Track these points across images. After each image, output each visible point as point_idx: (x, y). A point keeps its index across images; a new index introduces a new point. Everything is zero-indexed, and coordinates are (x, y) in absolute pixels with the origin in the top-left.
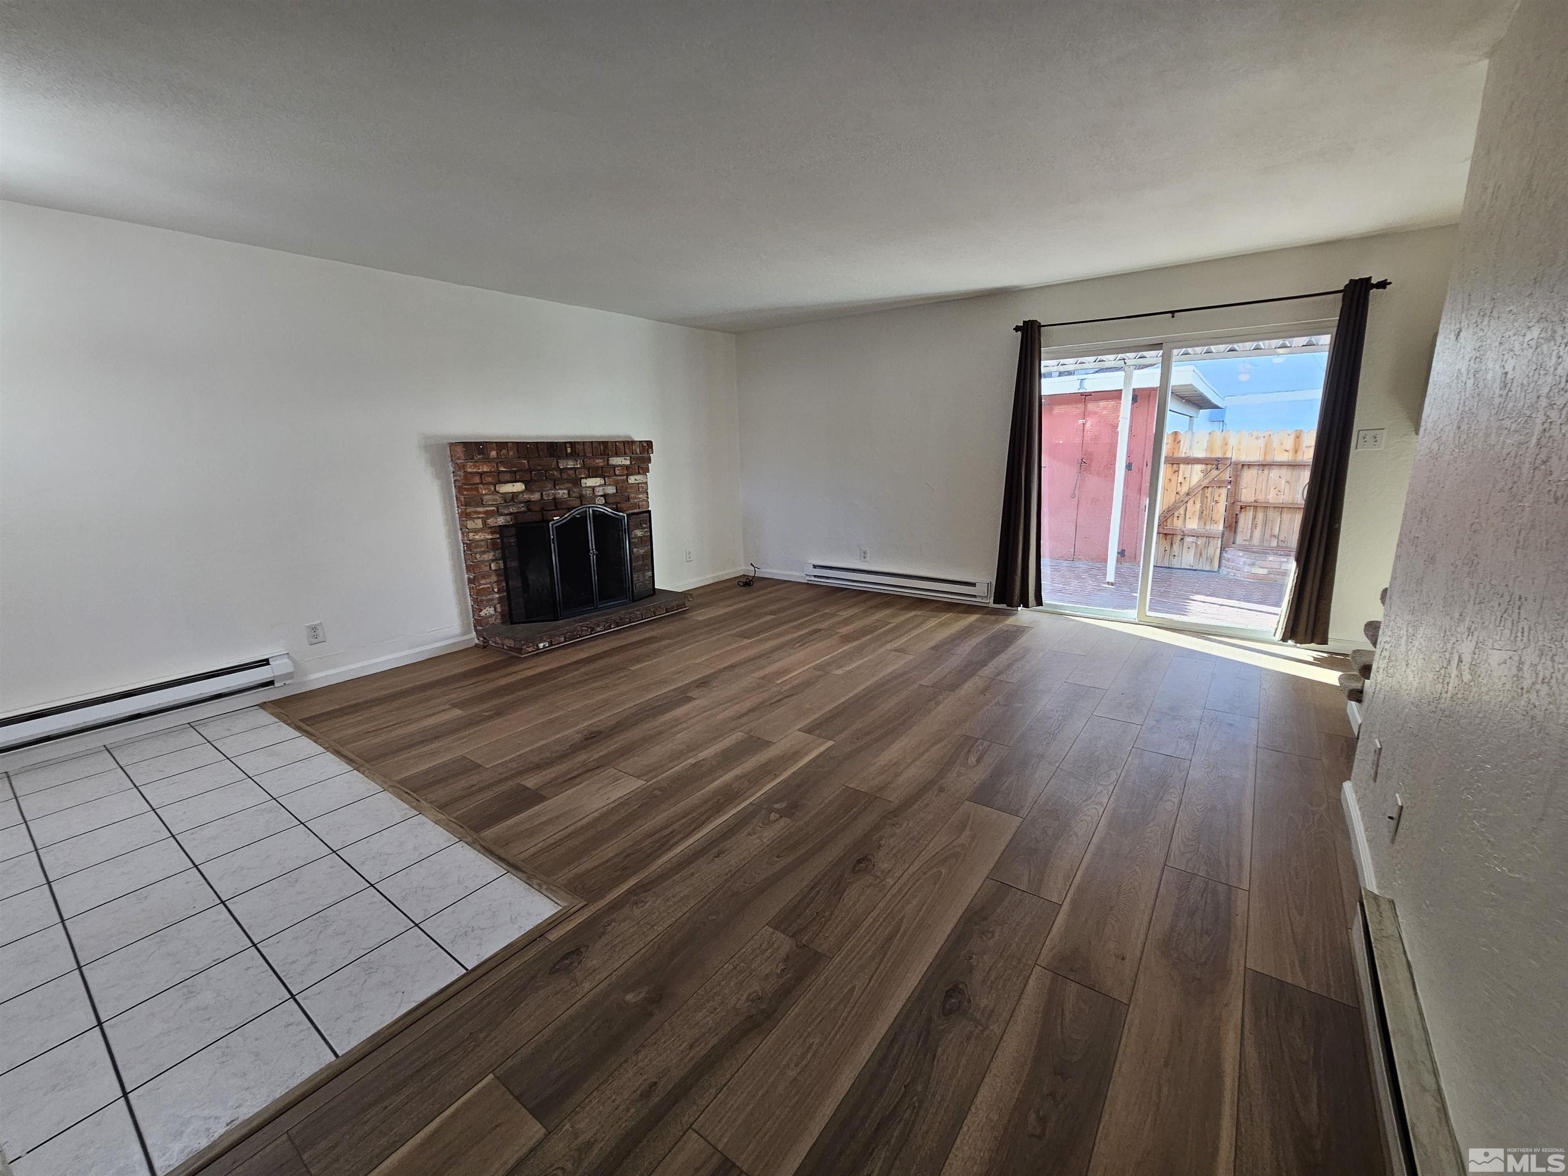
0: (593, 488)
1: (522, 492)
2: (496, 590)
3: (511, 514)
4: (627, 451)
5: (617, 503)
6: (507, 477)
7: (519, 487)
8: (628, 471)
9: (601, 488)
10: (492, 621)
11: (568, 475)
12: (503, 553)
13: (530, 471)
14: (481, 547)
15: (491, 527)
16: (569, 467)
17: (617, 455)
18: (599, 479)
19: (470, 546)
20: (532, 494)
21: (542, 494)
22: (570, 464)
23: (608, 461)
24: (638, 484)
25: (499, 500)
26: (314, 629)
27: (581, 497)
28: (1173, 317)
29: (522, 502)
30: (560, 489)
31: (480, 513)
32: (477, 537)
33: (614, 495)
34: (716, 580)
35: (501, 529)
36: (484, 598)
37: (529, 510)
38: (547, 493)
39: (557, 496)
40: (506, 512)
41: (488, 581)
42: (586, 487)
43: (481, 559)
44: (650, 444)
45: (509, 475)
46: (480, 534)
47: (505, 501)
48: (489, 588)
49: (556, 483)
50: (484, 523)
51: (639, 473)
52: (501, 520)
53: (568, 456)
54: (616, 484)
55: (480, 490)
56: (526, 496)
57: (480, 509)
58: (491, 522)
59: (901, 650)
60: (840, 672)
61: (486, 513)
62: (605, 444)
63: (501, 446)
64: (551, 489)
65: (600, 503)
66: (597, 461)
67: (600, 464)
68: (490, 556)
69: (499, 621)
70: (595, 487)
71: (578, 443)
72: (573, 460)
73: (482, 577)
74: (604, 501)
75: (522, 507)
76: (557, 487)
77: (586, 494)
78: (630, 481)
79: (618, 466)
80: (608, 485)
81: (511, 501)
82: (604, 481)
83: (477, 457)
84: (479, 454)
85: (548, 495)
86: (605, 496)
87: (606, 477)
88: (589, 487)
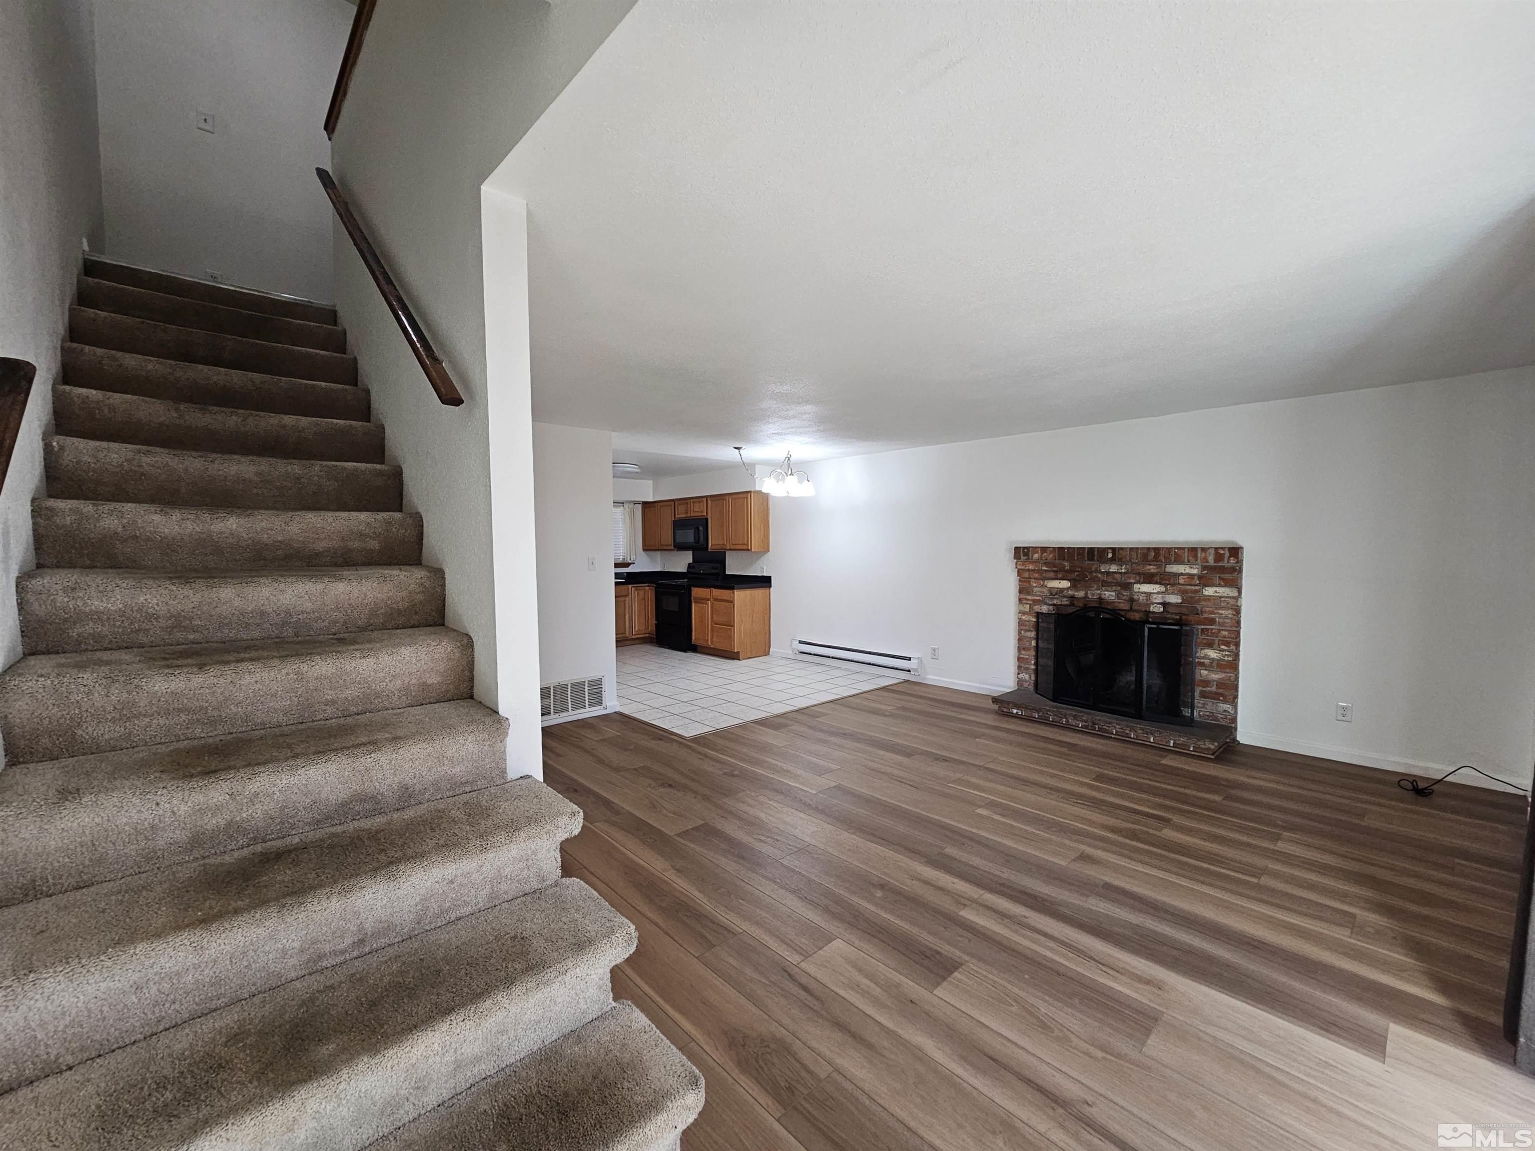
0: (1149, 595)
1: (1068, 589)
2: (1033, 662)
3: (1054, 605)
4: (1192, 558)
5: (1182, 615)
6: (1052, 575)
7: (1065, 584)
8: (1202, 581)
9: (1160, 595)
10: (1026, 685)
11: (1116, 579)
12: (1037, 635)
13: (1071, 571)
14: (1026, 626)
15: (1036, 613)
16: (1111, 570)
17: (1179, 561)
18: (1158, 586)
19: (1021, 623)
20: (1077, 591)
21: (1086, 594)
22: (1114, 568)
23: (1165, 568)
24: (1223, 597)
25: (1046, 592)
26: (934, 650)
27: (1132, 600)
29: (1065, 597)
30: (1106, 591)
31: (1028, 600)
32: (1024, 617)
33: (1177, 605)
35: (1038, 615)
36: (1022, 665)
37: (1072, 604)
38: (1092, 592)
39: (1103, 596)
40: (1051, 603)
41: (1027, 653)
42: (1139, 592)
43: (1025, 635)
44: (1235, 551)
45: (1052, 573)
46: (1028, 616)
47: (1051, 594)
48: (1027, 659)
49: (1105, 584)
50: (1032, 608)
51: (1219, 585)
52: (1045, 609)
53: (1113, 560)
54: (1183, 593)
55: (1031, 583)
56: (1070, 592)
57: (1029, 597)
58: (1037, 608)
61: (1034, 601)
62: (1157, 550)
63: (1044, 549)
64: (1097, 589)
65: (1156, 610)
66: (1149, 567)
67: (1152, 571)
68: (1033, 634)
69: (1031, 688)
70: (1151, 593)
71: (1122, 549)
72: (1117, 565)
73: (1024, 649)
74: (1162, 610)
75: (1065, 601)
76: (1103, 588)
77: (1139, 599)
78: (1206, 593)
79: (1182, 574)
80: (1169, 594)
81: (1056, 594)
82: (1163, 589)
83: (1023, 558)
84: (1024, 556)
85: (1093, 595)
86: (1164, 604)
87: (1166, 585)
88: (1142, 593)
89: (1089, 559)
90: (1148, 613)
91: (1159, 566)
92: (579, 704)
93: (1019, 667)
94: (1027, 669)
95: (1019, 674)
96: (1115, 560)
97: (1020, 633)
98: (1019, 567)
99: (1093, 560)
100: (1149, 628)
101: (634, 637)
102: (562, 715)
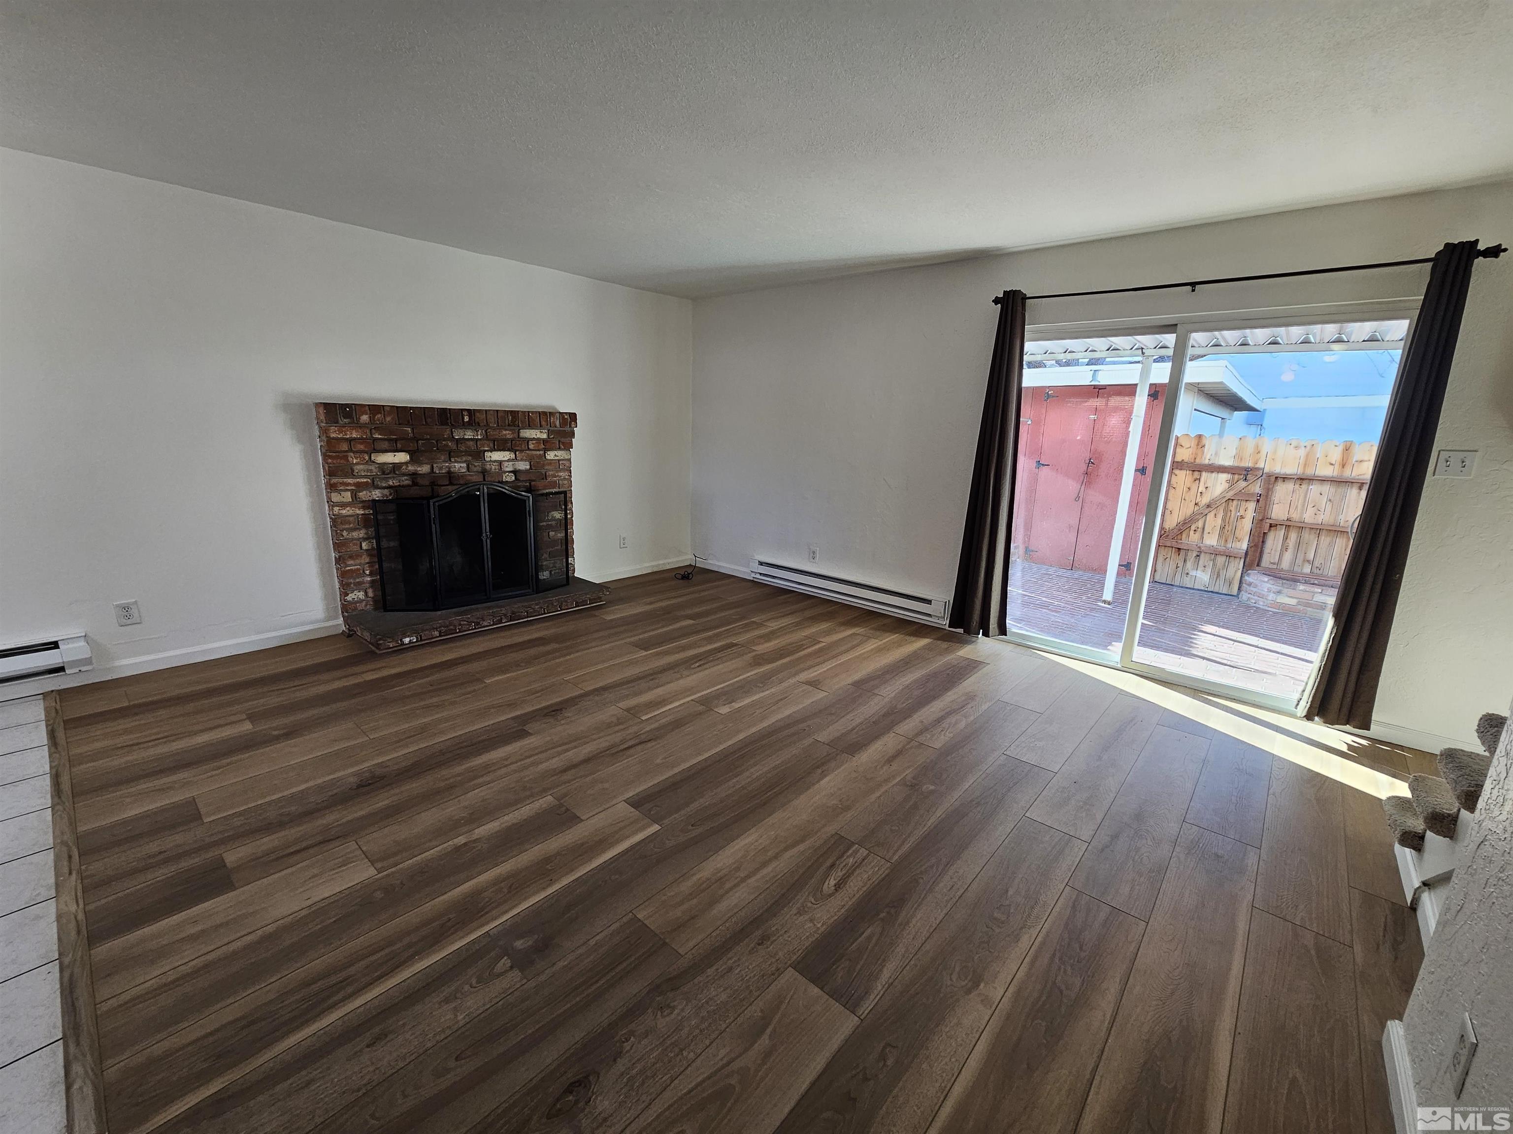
0: (500, 463)
1: (406, 463)
2: (368, 572)
3: (390, 487)
4: (543, 423)
5: (530, 481)
6: (385, 445)
7: (402, 457)
8: (547, 445)
9: (511, 463)
10: (361, 606)
11: (469, 447)
12: (377, 532)
13: (416, 439)
14: (350, 523)
15: (363, 502)
16: (467, 437)
17: (530, 426)
18: (508, 453)
19: (336, 521)
20: (419, 466)
21: (432, 467)
22: (469, 435)
23: (519, 433)
24: (559, 460)
25: (374, 470)
26: (126, 608)
27: (484, 472)
28: (1193, 291)
29: (404, 475)
30: (456, 462)
31: (348, 484)
32: (344, 512)
33: (526, 471)
34: (655, 569)
35: (374, 504)
36: (351, 580)
37: (415, 484)
38: (439, 465)
39: (452, 470)
40: (384, 485)
41: (358, 561)
42: (491, 461)
43: (350, 536)
44: (573, 416)
45: (386, 443)
46: (348, 508)
47: (383, 473)
48: (358, 570)
49: (451, 455)
50: (354, 495)
51: (560, 449)
52: (377, 494)
53: (468, 425)
54: (530, 459)
55: (350, 459)
56: (411, 468)
57: (350, 481)
58: (363, 495)
59: (814, 684)
60: (724, 710)
61: (358, 485)
62: (514, 414)
63: (375, 409)
64: (445, 461)
65: (508, 479)
66: (504, 433)
67: (508, 436)
68: (363, 533)
69: (369, 608)
70: (502, 461)
71: (479, 411)
72: (473, 430)
73: (349, 557)
74: (513, 478)
75: (405, 481)
76: (453, 460)
77: (491, 469)
78: (548, 457)
79: (532, 439)
80: (519, 460)
81: (391, 472)
82: (513, 456)
83: (343, 421)
84: (345, 418)
85: (441, 468)
86: (515, 472)
87: (516, 451)
88: (495, 461)
89: (440, 423)
91: (513, 432)
93: (345, 585)
95: (342, 596)
96: (471, 424)
97: (339, 535)
98: (326, 434)
99: (447, 424)
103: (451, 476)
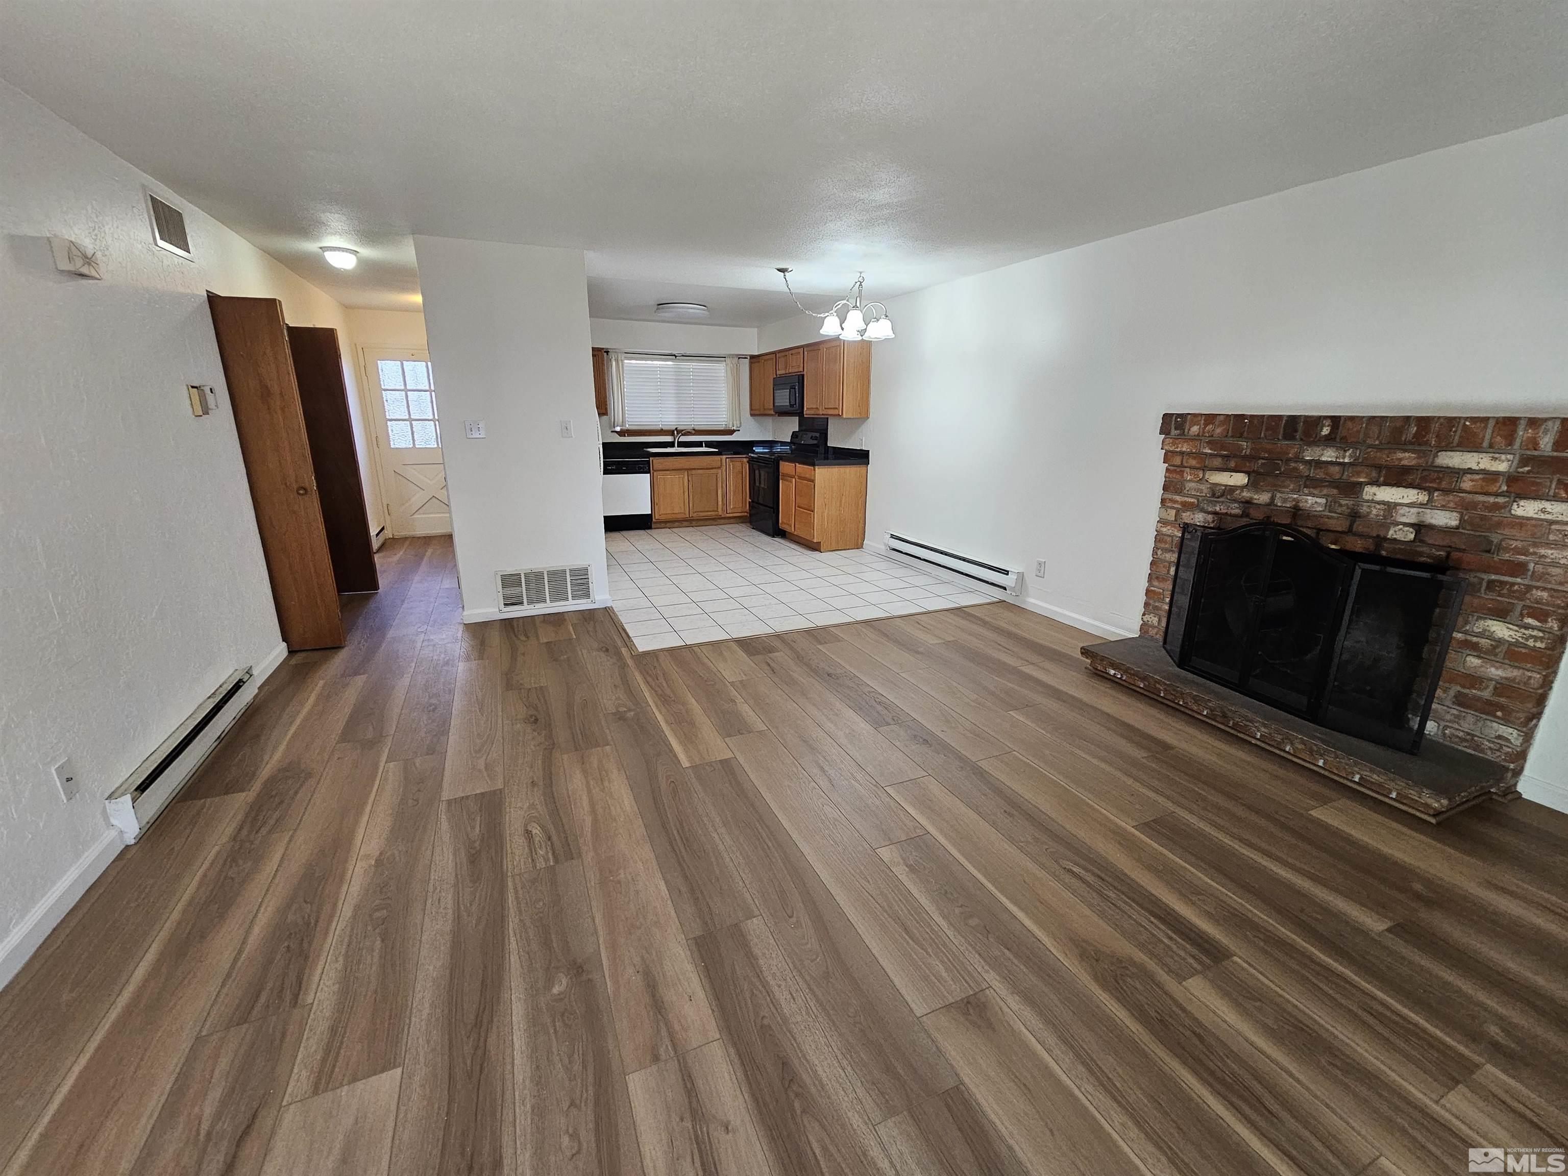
0: (1391, 507)
1: (1242, 488)
2: (1167, 600)
3: (1215, 513)
4: (1502, 440)
6: (1218, 462)
7: (1240, 479)
8: (1515, 486)
9: (1414, 510)
10: (1152, 632)
11: (1330, 475)
13: (1252, 458)
14: (1166, 542)
15: (1184, 523)
16: (1324, 459)
17: (1464, 446)
18: (1415, 491)
19: (1159, 538)
20: (1257, 492)
21: (1273, 498)
22: (1329, 455)
23: (1434, 457)
24: (1547, 522)
25: (1205, 491)
26: (1041, 563)
27: (1354, 515)
29: (1236, 501)
30: (1310, 494)
31: (1175, 502)
32: (1164, 530)
33: (1446, 531)
35: (1185, 528)
36: (1151, 602)
37: (1245, 514)
38: (1283, 495)
39: (1301, 505)
40: (1210, 509)
41: (1162, 585)
42: (1373, 501)
43: (1162, 557)
45: (1220, 460)
46: (1169, 527)
47: (1213, 495)
48: (1160, 594)
49: (1312, 484)
50: (1178, 515)
51: (1554, 498)
52: (1199, 518)
53: (1329, 441)
54: (1464, 507)
55: (1185, 475)
56: (1246, 494)
57: (1178, 498)
58: (1187, 517)
61: (1184, 504)
62: (1424, 423)
63: (1210, 418)
64: (1293, 491)
65: (1400, 536)
66: (1400, 455)
67: (1407, 462)
68: (1173, 557)
69: (1160, 637)
70: (1397, 505)
71: (1352, 419)
72: (1338, 448)
73: (1157, 578)
74: (1412, 536)
75: (1235, 509)
76: (1306, 491)
77: (1369, 513)
78: (1519, 512)
79: (1470, 471)
80: (1436, 508)
81: (1222, 496)
82: (1423, 497)
83: (1174, 432)
84: (1176, 429)
85: (1285, 500)
86: (1419, 527)
87: (1430, 491)
88: (1379, 503)
89: (1285, 438)
90: (1381, 540)
91: (1421, 454)
92: (559, 594)
93: (1146, 605)
94: (1156, 608)
95: (1144, 614)
96: (1334, 439)
97: (1154, 553)
98: (1166, 447)
99: (1293, 438)
100: (1363, 570)
101: (728, 515)
102: (538, 606)
103: (1296, 512)
